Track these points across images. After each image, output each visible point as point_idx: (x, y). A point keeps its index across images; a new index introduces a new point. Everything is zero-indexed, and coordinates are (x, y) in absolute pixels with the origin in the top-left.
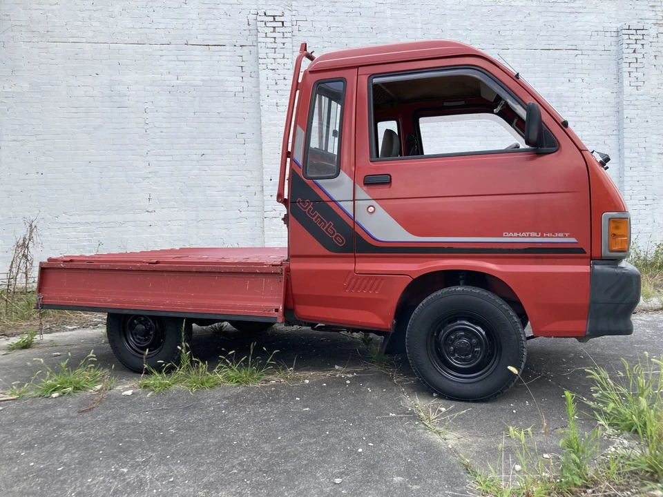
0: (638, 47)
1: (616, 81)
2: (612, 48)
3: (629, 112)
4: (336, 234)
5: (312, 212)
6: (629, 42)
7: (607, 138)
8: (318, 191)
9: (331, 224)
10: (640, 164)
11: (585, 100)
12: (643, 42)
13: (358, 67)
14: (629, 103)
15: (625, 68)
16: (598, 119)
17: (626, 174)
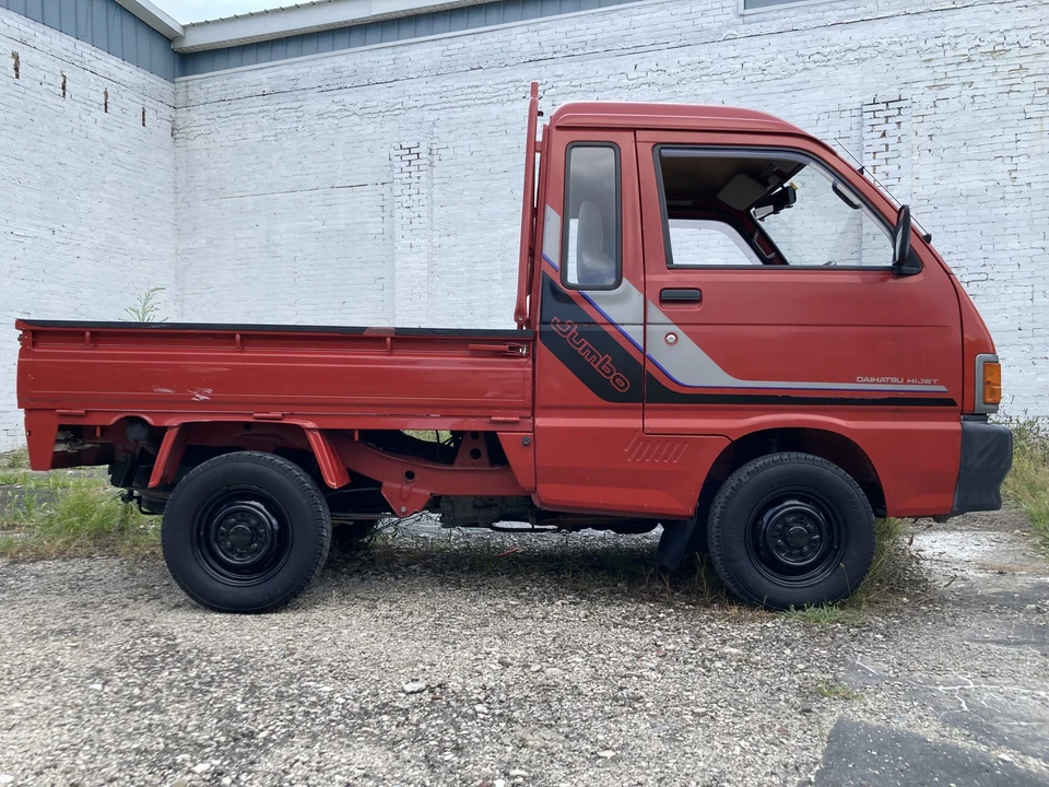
0: (890, 128)
4: (615, 374)
5: (578, 339)
6: (874, 121)
8: (586, 308)
9: (607, 359)
12: (898, 119)
13: (634, 130)
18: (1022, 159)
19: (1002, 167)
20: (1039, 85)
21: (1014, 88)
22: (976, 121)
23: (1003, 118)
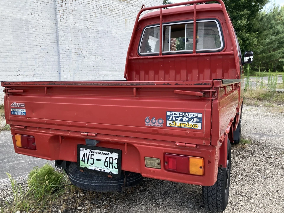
1: (55, 18)
2: (52, 2)
3: (60, 33)
7: (52, 44)
10: (67, 56)
11: (41, 25)
14: (60, 29)
15: (58, 13)
16: (47, 34)
17: (61, 60)
18: (92, 22)
19: (88, 23)
20: (95, 4)
21: (90, 3)
22: (82, 9)
23: (88, 10)
